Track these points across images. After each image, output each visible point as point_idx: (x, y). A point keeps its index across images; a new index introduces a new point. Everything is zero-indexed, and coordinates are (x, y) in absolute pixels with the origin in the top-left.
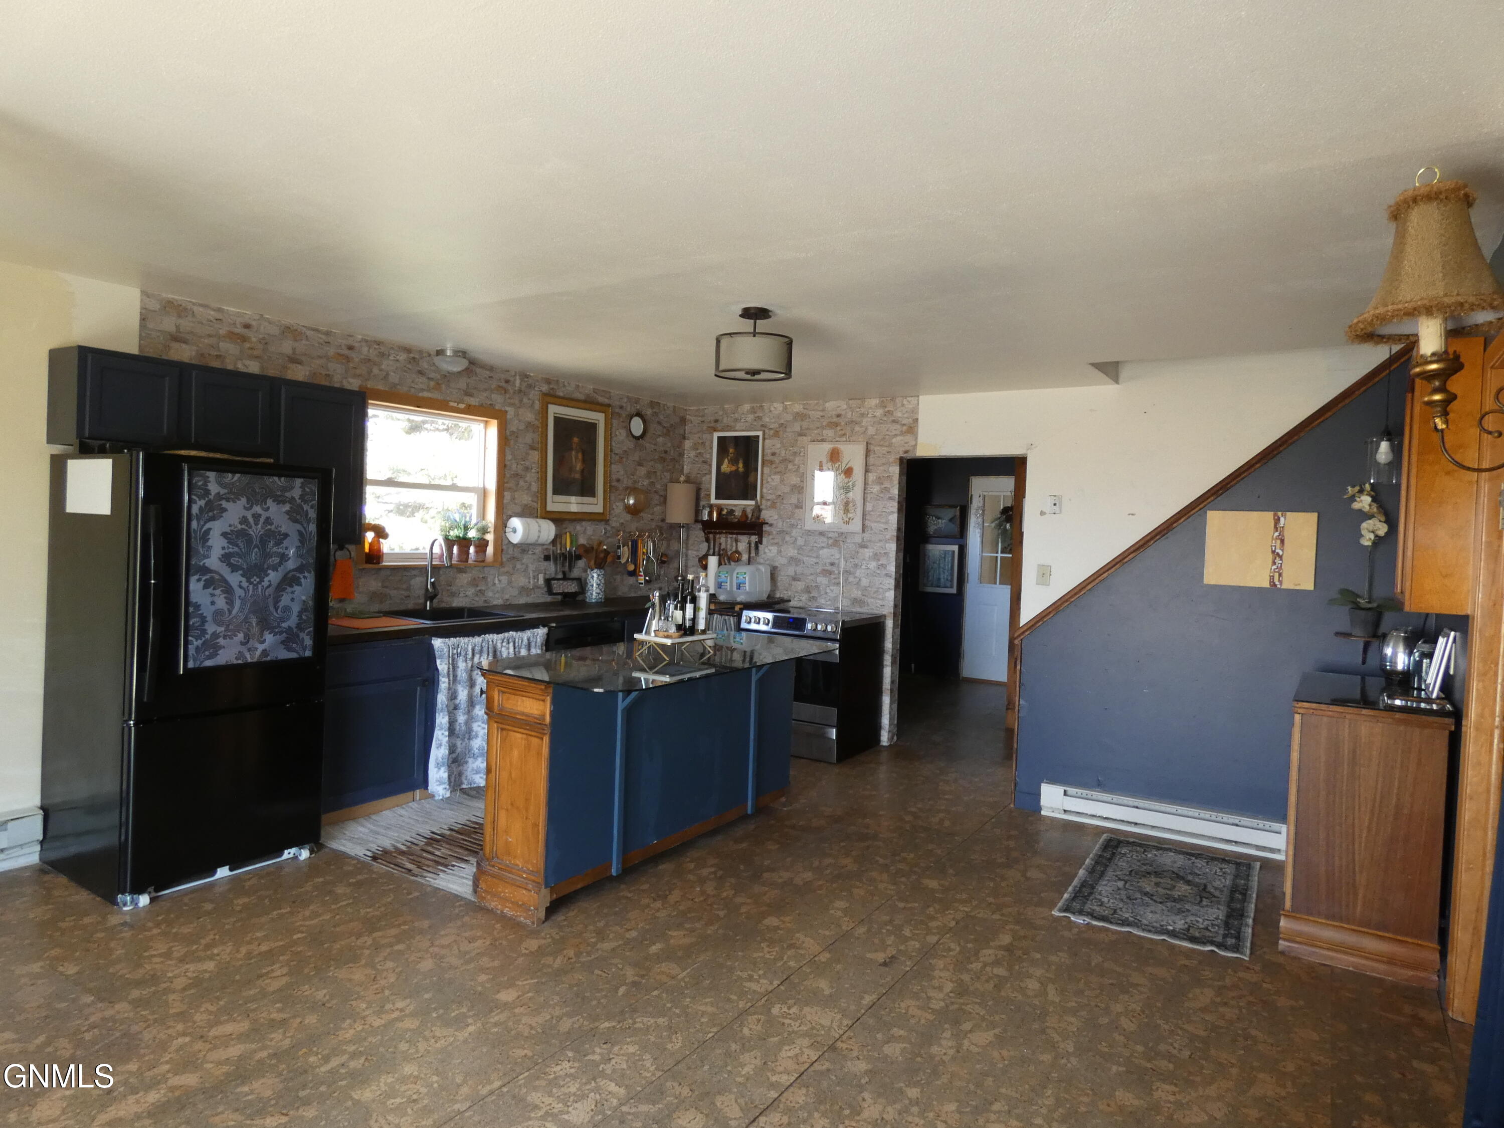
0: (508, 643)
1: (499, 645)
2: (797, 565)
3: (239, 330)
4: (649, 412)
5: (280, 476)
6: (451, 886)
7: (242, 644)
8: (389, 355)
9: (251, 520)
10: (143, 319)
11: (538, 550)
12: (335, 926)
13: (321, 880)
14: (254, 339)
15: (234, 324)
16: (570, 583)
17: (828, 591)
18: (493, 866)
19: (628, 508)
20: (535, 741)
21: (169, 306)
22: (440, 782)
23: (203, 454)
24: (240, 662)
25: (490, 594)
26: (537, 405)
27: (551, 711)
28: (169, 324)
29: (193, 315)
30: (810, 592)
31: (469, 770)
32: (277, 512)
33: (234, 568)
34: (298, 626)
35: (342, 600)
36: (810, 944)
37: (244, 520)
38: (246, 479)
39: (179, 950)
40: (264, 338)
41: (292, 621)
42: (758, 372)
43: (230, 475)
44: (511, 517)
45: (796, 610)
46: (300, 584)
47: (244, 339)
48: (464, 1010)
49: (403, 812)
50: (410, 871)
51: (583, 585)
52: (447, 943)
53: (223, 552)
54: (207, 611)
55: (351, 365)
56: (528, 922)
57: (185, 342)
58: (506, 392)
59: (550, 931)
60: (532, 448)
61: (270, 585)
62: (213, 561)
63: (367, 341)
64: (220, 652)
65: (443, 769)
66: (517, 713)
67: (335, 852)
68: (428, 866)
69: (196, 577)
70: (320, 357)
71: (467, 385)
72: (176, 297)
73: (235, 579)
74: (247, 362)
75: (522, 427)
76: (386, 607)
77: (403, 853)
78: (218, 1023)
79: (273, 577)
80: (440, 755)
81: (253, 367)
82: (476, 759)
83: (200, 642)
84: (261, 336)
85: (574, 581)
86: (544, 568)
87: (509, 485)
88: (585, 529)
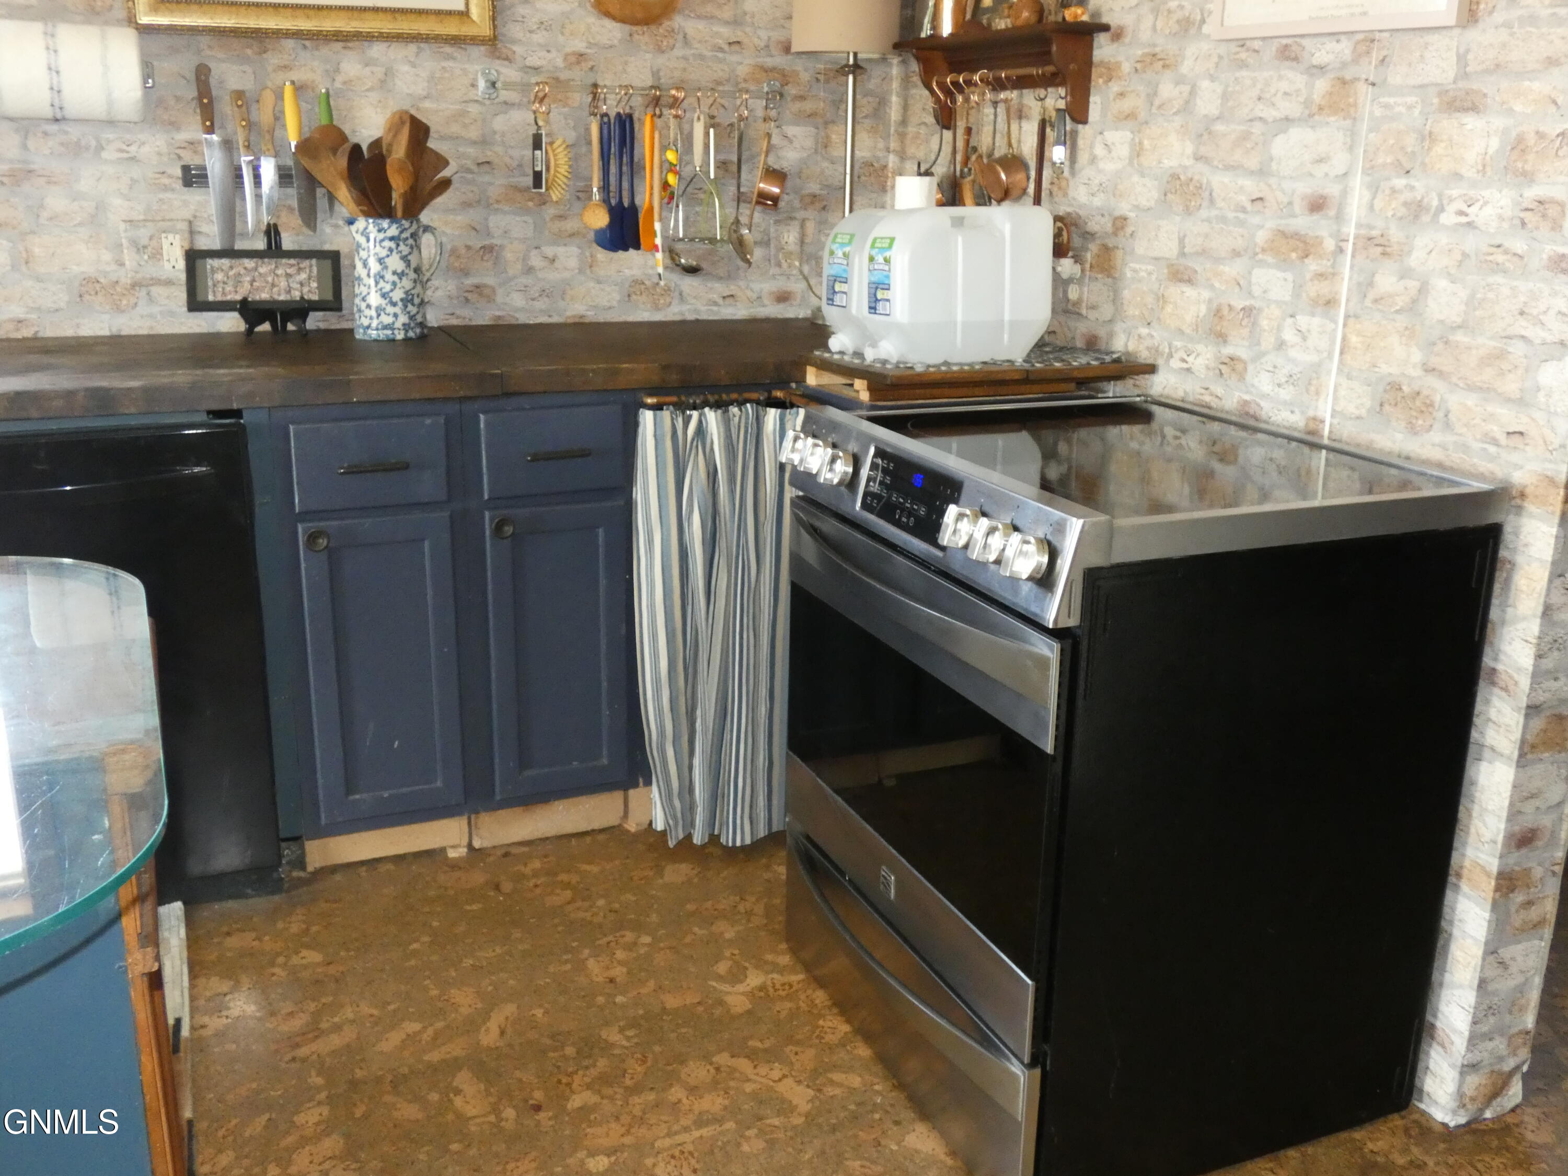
2: (1188, 211)
16: (285, 266)
17: (1289, 335)
30: (1222, 338)
45: (1170, 414)
51: (341, 275)
85: (305, 263)
86: (187, 214)
88: (390, 72)
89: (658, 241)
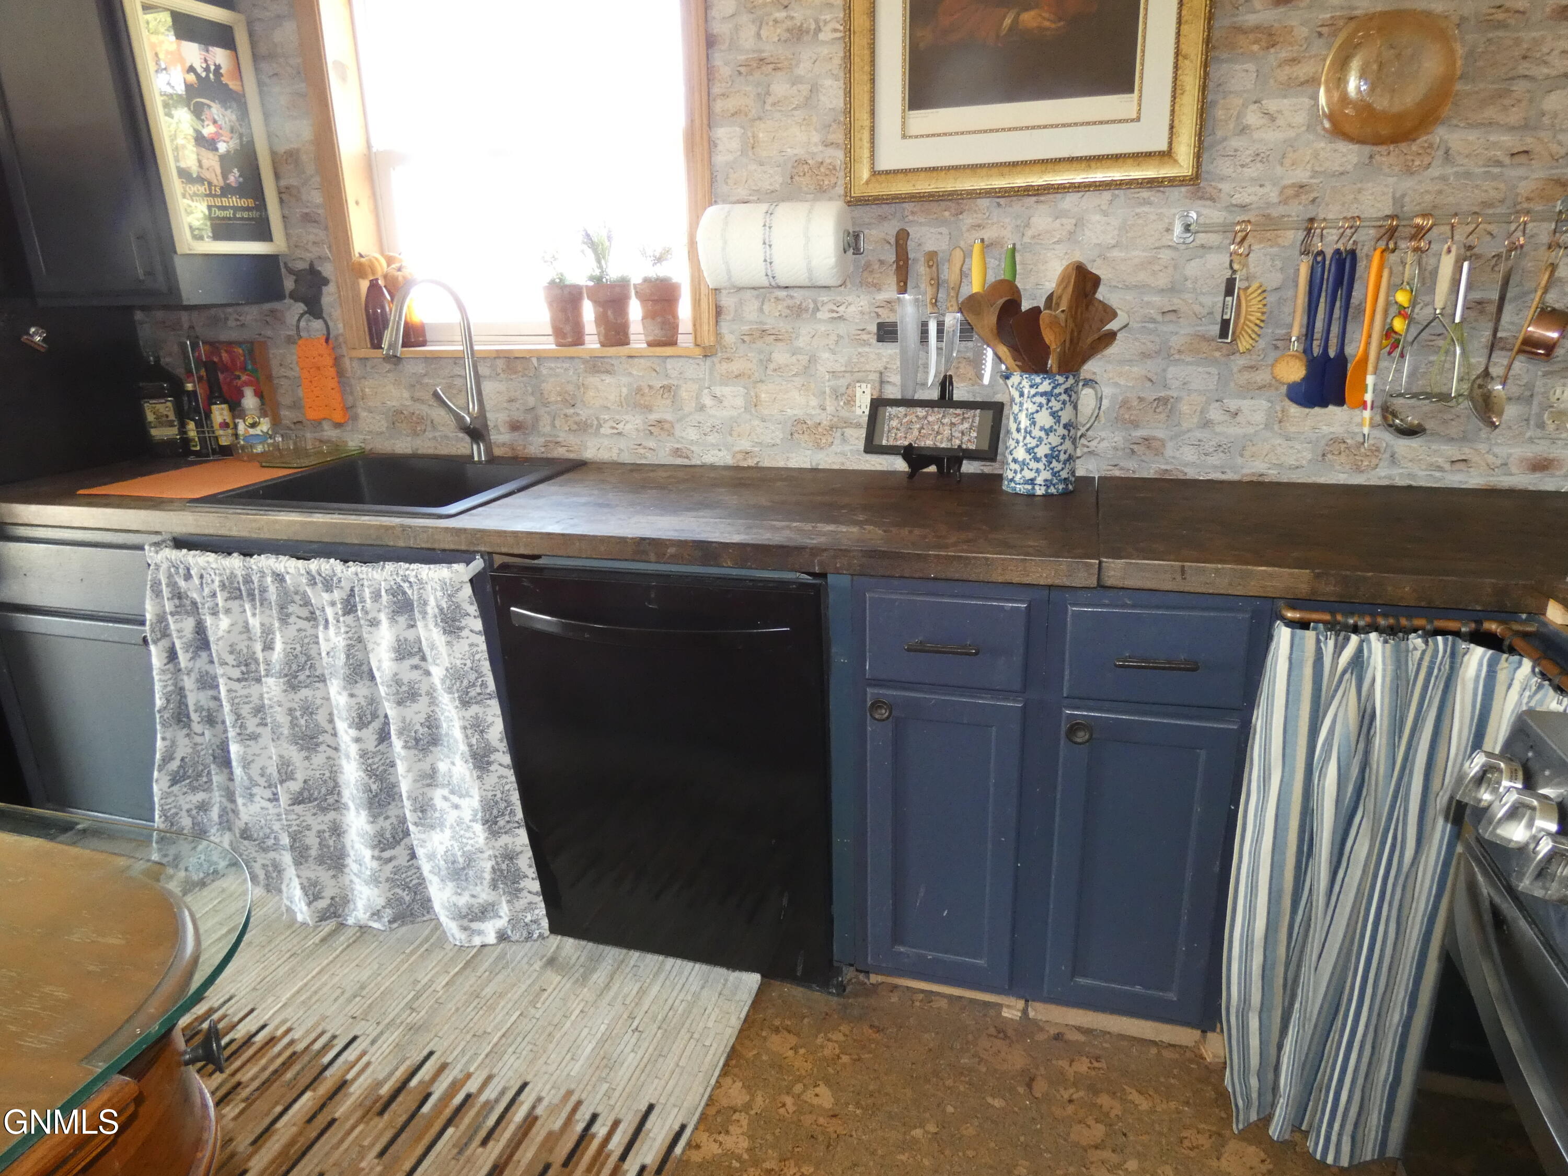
16: (952, 416)
51: (993, 423)
85: (970, 413)
86: (879, 366)
87: (731, 104)
88: (1080, 223)
89: (1368, 397)
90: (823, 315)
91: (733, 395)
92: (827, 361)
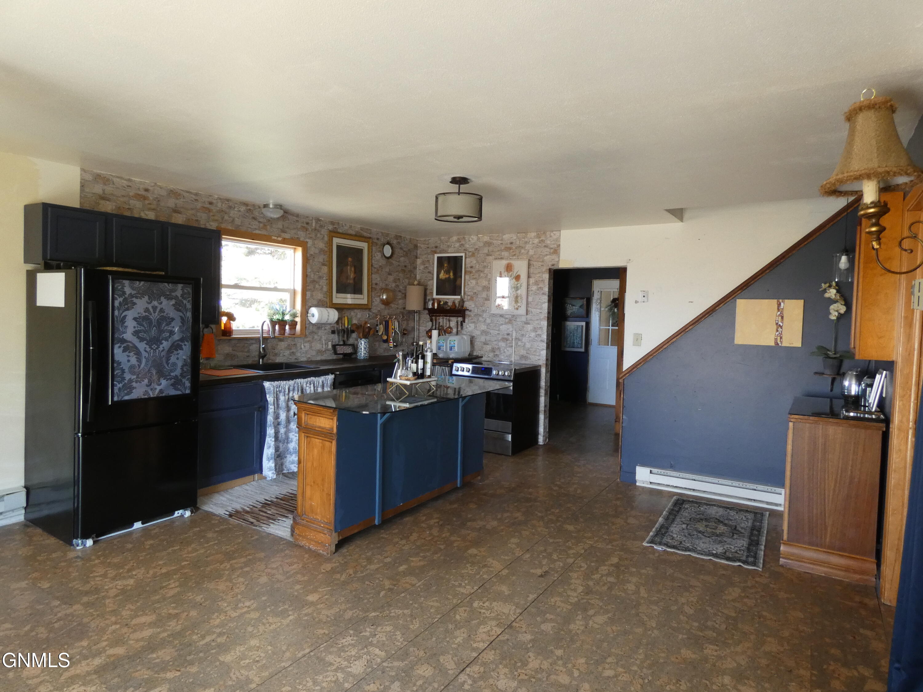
0: (310, 384)
1: (305, 385)
2: (486, 335)
3: (143, 193)
4: (395, 242)
5: (168, 283)
6: (277, 532)
7: (147, 386)
8: (235, 208)
9: (151, 310)
10: (82, 186)
11: (328, 327)
12: (207, 557)
13: (198, 529)
14: (151, 198)
15: (139, 189)
16: (347, 347)
18: (303, 520)
19: (383, 302)
20: (327, 444)
21: (98, 178)
22: (270, 469)
23: (120, 269)
24: (146, 397)
25: (299, 355)
26: (326, 238)
27: (337, 426)
28: (98, 189)
29: (113, 184)
31: (288, 461)
32: (167, 305)
33: (141, 340)
34: (181, 375)
35: (208, 359)
36: (496, 565)
37: (147, 310)
38: (148, 284)
39: (112, 573)
40: (157, 198)
41: (178, 372)
42: (461, 217)
43: (138, 282)
44: (311, 307)
45: (486, 363)
46: (182, 349)
47: (145, 198)
48: (286, 607)
49: (247, 487)
50: (252, 523)
51: (355, 348)
52: (275, 566)
53: (134, 330)
54: (126, 367)
55: (211, 214)
56: (325, 553)
57: (108, 200)
58: (307, 230)
59: (338, 559)
60: (324, 265)
61: (162, 351)
62: (128, 336)
63: (220, 199)
64: (134, 391)
65: (271, 461)
66: (316, 427)
67: (206, 512)
68: (264, 520)
69: (119, 345)
70: (192, 209)
71: (283, 225)
72: (102, 172)
73: (142, 346)
74: (147, 212)
75: (317, 251)
76: (235, 363)
77: (247, 512)
78: (137, 616)
79: (165, 345)
80: (270, 453)
81: (151, 216)
82: (291, 455)
83: (121, 385)
84: (155, 196)
85: (350, 346)
86: (332, 338)
87: (309, 288)
88: (357, 314)
90: (323, 329)
91: (307, 345)
92: (324, 338)
